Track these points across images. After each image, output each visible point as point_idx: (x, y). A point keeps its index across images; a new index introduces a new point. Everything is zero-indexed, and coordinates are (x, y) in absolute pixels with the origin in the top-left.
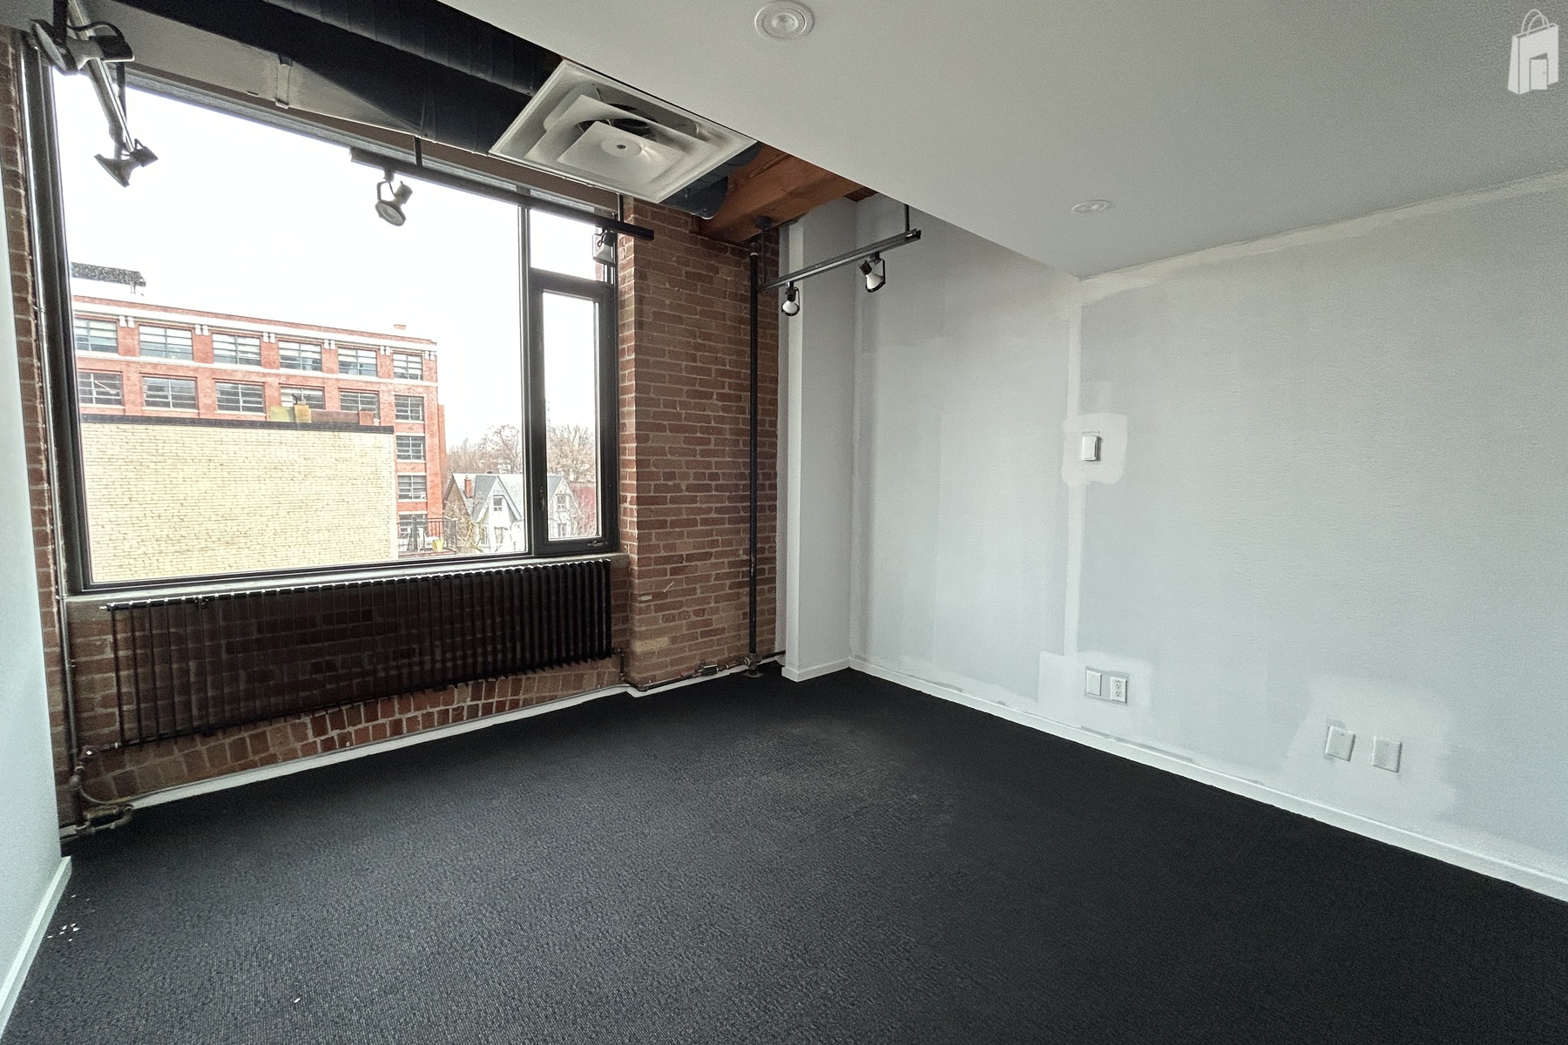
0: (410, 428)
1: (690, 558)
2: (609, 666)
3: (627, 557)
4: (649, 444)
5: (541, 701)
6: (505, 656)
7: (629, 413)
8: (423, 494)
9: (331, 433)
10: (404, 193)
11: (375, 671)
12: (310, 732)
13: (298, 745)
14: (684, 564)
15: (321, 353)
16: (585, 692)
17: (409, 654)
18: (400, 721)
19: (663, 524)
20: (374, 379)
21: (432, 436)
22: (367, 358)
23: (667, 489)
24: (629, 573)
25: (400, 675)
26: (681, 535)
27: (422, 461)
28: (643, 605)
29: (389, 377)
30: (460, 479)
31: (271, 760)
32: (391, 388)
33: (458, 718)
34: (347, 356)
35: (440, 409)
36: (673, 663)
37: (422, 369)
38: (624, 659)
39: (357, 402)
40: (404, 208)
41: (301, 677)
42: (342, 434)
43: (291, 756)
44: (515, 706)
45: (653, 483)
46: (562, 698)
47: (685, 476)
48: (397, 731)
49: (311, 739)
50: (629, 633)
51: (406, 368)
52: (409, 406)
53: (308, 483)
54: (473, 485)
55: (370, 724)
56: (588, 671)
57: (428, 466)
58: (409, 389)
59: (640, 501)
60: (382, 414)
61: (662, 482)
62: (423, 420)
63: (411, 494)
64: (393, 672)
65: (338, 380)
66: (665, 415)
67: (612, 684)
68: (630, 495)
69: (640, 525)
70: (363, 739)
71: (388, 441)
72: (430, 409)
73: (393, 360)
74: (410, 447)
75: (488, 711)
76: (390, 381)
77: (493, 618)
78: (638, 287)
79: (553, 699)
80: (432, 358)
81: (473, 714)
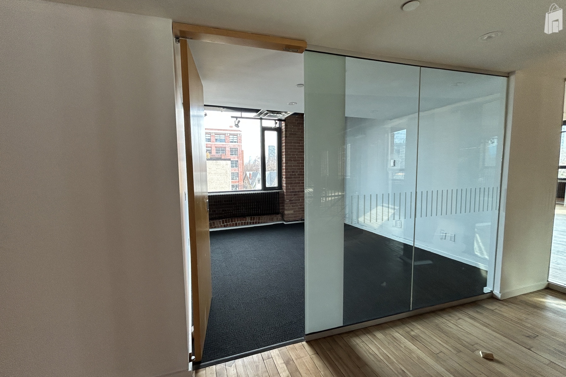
0: (234, 158)
1: (298, 192)
2: (279, 216)
3: (284, 191)
4: (289, 164)
5: (264, 223)
6: (257, 212)
7: (284, 157)
8: (238, 178)
9: (215, 161)
10: (239, 122)
11: (232, 212)
12: (222, 223)
13: (220, 225)
14: (297, 193)
15: (210, 137)
16: (274, 222)
17: (238, 209)
18: (237, 223)
19: (292, 183)
20: (224, 143)
21: (240, 160)
22: (223, 137)
23: (293, 175)
24: (283, 194)
25: (237, 214)
26: (296, 186)
27: (237, 168)
28: (287, 202)
29: (228, 142)
30: (248, 173)
31: (215, 227)
32: (229, 146)
33: (247, 224)
34: (217, 137)
35: (242, 151)
36: (294, 217)
37: (237, 140)
38: (283, 215)
39: (220, 151)
40: (239, 125)
41: (221, 212)
42: (218, 161)
43: (218, 227)
44: (259, 223)
45: (289, 174)
46: (269, 222)
47: (297, 172)
48: (236, 225)
49: (222, 224)
50: (283, 209)
51: (233, 140)
52: (234, 151)
53: (210, 175)
54: (252, 175)
55: (232, 223)
56: (274, 217)
57: (239, 169)
58: (234, 146)
59: (286, 178)
60: (227, 154)
61: (291, 173)
62: (238, 155)
63: (234, 178)
64: (236, 213)
65: (215, 144)
66: (292, 157)
67: (280, 221)
68: (284, 177)
69: (286, 183)
70: (230, 226)
71: (229, 162)
72: (239, 152)
73: (229, 137)
74: (235, 164)
75: (253, 223)
76: (229, 144)
77: (254, 203)
78: (285, 128)
79: (267, 222)
80: (240, 136)
81: (250, 224)
